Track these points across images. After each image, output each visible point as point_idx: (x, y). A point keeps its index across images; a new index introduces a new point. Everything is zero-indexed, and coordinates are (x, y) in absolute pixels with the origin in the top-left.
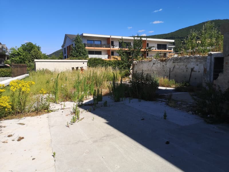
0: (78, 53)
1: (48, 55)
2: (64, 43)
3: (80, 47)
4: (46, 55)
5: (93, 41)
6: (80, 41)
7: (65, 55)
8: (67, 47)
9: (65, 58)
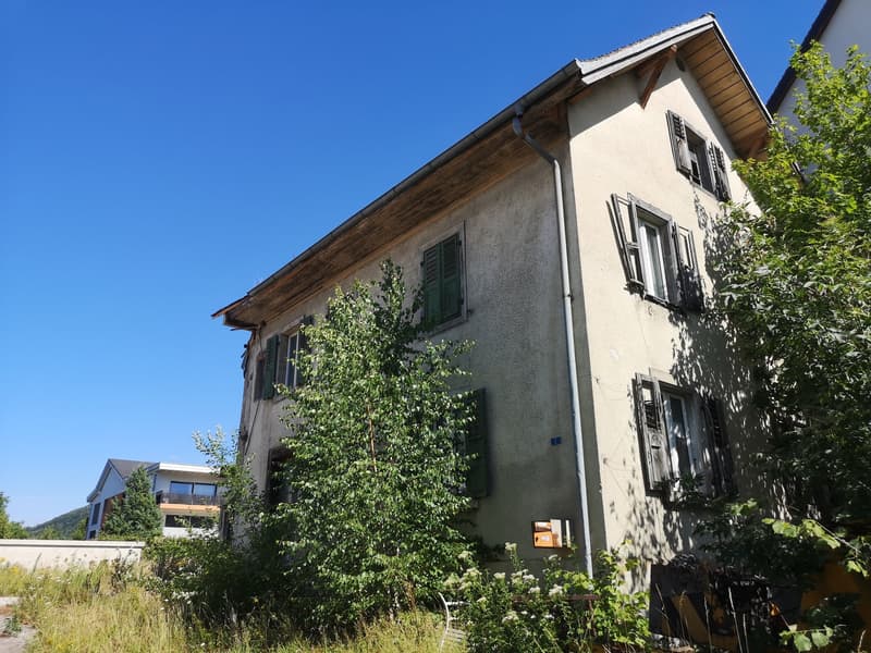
0: (130, 522)
1: (28, 529)
2: (97, 487)
3: (141, 503)
4: (24, 526)
5: (191, 486)
6: (146, 486)
7: (91, 529)
8: (106, 501)
9: (92, 536)
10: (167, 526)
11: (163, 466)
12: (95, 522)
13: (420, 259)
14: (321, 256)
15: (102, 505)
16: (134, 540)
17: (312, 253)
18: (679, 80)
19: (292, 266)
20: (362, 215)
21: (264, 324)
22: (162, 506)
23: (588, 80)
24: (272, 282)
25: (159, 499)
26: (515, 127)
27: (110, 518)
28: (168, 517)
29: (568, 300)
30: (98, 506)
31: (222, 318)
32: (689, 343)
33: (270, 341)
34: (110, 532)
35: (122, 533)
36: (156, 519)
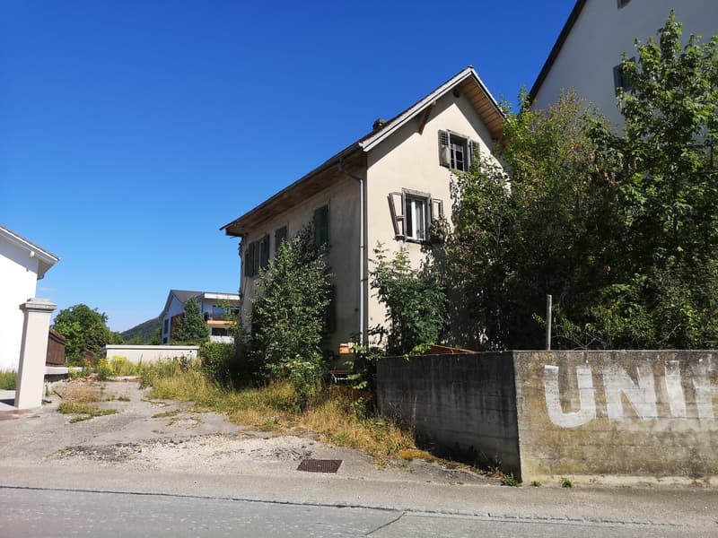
0: (189, 333)
3: (195, 321)
6: (197, 309)
7: (164, 336)
8: (172, 318)
9: (165, 342)
10: (213, 334)
11: (207, 296)
12: (166, 332)
13: (312, 215)
14: (269, 207)
15: (170, 322)
16: (193, 345)
17: (264, 205)
18: (454, 105)
19: (255, 210)
20: (284, 192)
21: (247, 234)
22: (209, 322)
23: (366, 150)
24: (247, 216)
25: (206, 318)
26: (339, 166)
27: (176, 331)
28: (213, 329)
29: (362, 249)
30: (167, 321)
31: (224, 231)
32: (432, 260)
33: (250, 245)
34: (177, 339)
35: (184, 340)
36: (205, 331)
